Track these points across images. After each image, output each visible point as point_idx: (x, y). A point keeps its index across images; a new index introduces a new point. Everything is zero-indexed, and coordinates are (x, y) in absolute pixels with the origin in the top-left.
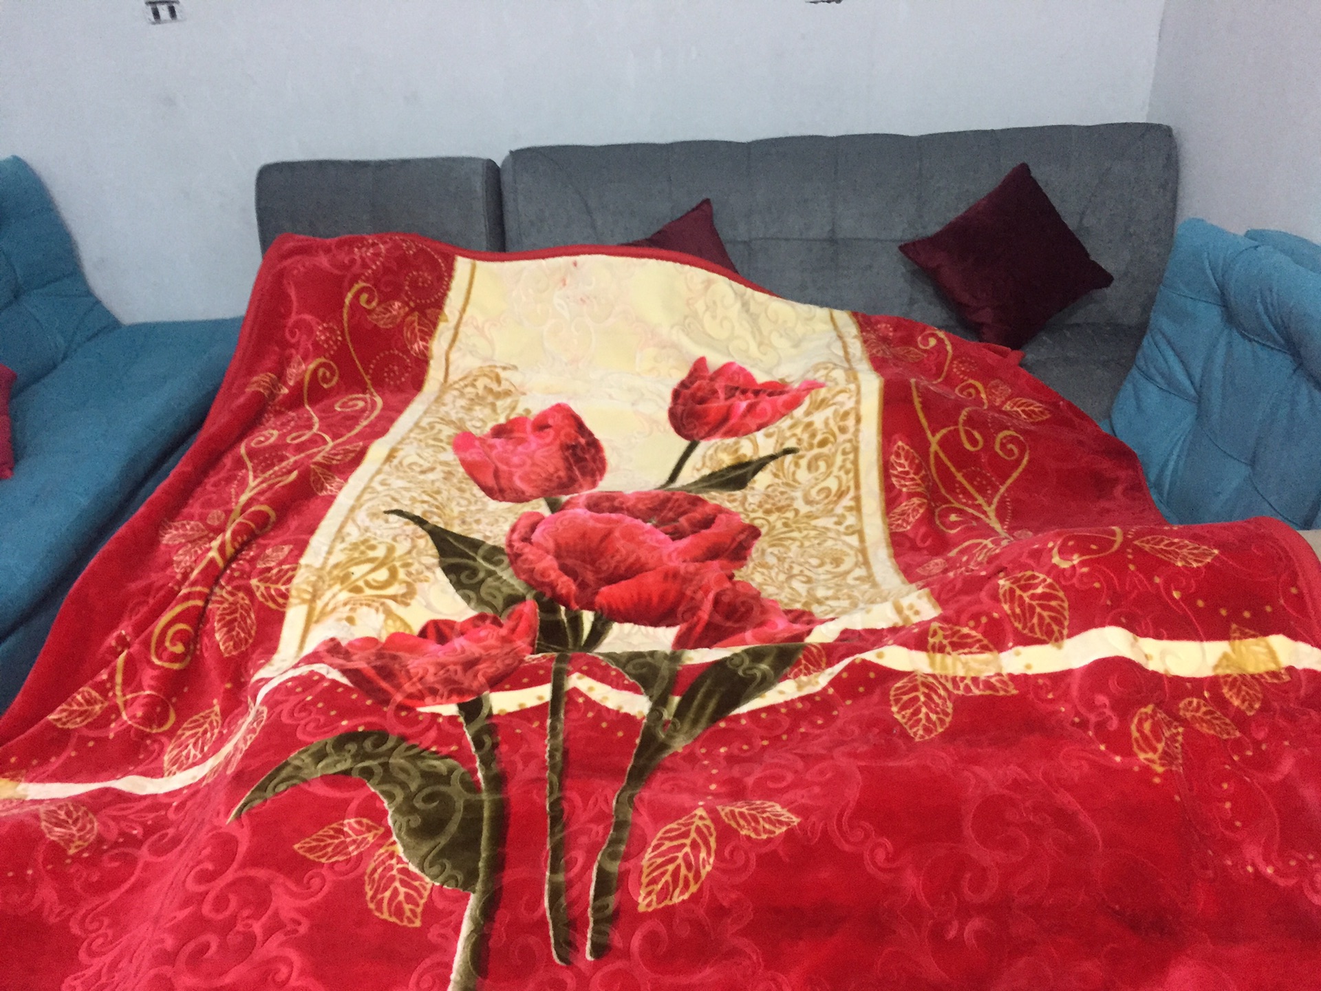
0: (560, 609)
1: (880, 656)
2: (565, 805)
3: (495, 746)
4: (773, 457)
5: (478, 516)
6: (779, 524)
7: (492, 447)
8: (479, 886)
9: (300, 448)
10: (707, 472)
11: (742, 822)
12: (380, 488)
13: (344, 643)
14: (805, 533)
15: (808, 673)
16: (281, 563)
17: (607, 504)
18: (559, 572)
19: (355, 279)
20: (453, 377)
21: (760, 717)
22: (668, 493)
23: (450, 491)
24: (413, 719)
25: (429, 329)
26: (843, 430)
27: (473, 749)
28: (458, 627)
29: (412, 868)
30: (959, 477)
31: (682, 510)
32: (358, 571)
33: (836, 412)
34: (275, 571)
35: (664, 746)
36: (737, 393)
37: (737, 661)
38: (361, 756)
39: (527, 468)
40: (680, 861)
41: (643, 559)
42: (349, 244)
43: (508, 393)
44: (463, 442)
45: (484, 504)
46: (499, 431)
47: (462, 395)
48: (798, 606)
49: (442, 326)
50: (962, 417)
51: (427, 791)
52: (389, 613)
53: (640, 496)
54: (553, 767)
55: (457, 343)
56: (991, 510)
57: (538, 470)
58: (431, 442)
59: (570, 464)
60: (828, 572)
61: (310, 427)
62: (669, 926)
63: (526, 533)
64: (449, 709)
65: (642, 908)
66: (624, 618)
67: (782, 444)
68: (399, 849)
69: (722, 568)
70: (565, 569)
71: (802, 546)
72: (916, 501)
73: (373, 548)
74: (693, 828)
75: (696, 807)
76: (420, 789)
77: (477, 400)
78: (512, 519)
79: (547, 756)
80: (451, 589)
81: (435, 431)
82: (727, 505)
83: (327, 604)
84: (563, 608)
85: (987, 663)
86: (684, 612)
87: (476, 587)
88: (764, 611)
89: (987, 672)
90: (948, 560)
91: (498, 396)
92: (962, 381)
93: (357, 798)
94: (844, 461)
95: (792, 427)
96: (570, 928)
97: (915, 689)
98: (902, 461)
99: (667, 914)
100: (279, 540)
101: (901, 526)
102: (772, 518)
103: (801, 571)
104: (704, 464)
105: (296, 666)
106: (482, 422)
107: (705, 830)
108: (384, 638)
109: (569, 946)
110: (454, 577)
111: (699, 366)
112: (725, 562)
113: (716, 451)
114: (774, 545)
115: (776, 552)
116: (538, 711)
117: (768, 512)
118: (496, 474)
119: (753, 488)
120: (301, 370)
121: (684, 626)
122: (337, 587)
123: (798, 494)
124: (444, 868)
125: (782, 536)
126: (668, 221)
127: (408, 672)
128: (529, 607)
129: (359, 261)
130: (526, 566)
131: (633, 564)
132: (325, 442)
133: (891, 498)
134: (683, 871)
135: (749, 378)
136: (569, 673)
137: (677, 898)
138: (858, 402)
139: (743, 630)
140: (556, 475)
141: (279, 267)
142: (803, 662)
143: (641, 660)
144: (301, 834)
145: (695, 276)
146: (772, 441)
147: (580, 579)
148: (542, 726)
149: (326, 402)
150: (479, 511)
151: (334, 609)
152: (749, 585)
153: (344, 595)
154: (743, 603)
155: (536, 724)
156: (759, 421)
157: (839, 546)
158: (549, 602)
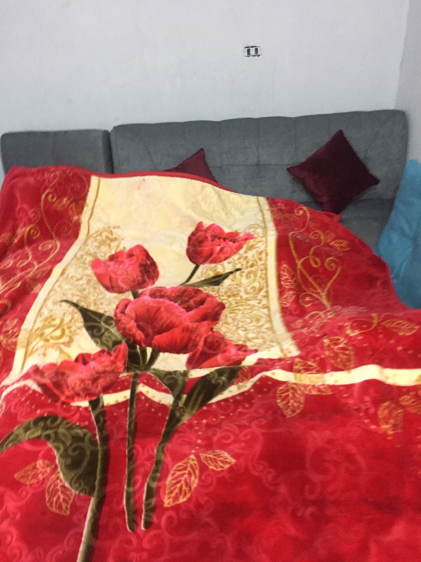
0: (137, 347)
1: (273, 374)
2: (135, 451)
3: (105, 422)
4: (231, 273)
5: (102, 301)
6: (233, 302)
7: (109, 266)
8: (95, 494)
9: (23, 269)
10: (203, 279)
11: (210, 462)
12: (58, 289)
13: (41, 367)
14: (245, 307)
15: (242, 382)
16: (14, 328)
17: (158, 294)
18: (137, 329)
19: (46, 188)
20: (91, 232)
21: (220, 404)
22: (185, 288)
23: (89, 289)
24: (69, 409)
25: (80, 210)
26: (260, 259)
27: (95, 423)
28: (92, 357)
29: (67, 485)
30: (310, 279)
31: (191, 296)
32: (47, 331)
33: (257, 251)
34: (10, 332)
35: (179, 420)
36: (216, 239)
37: (212, 376)
38: (45, 428)
39: (124, 276)
40: (183, 482)
41: (174, 321)
42: (42, 171)
43: (116, 239)
44: (96, 264)
45: (105, 295)
46: (112, 258)
47: (96, 240)
48: (240, 343)
49: (86, 209)
50: (311, 252)
51: (74, 445)
52: (61, 351)
53: (173, 289)
54: (130, 432)
55: (93, 217)
56: (324, 295)
57: (129, 277)
58: (81, 265)
59: (143, 273)
60: (254, 326)
61: (28, 258)
62: (177, 514)
63: (123, 309)
64: (85, 404)
65: (166, 505)
66: (165, 350)
67: (235, 267)
68: (61, 475)
69: (208, 325)
70: (139, 327)
71: (243, 313)
72: (291, 292)
73: (54, 319)
74: (189, 465)
75: (191, 454)
76: (71, 445)
77: (103, 243)
78: (117, 302)
79: (127, 426)
80: (89, 338)
81: (83, 259)
82: (212, 293)
83: (34, 347)
84: (138, 347)
85: (319, 378)
86: (192, 346)
87: (101, 337)
88: (226, 345)
89: (319, 383)
90: (305, 321)
91: (112, 240)
92: (314, 230)
93: (43, 450)
94: (261, 274)
95: (239, 259)
96: (135, 513)
97: (287, 391)
98: (285, 274)
99: (177, 508)
100: (12, 316)
101: (285, 304)
102: (231, 299)
103: (243, 325)
104: (202, 276)
105: (18, 381)
106: (105, 253)
107: (194, 466)
108: (59, 363)
109: (134, 523)
110: (90, 331)
111: (200, 225)
112: (209, 322)
113: (207, 270)
114: (231, 313)
115: (232, 316)
116: (124, 404)
117: (229, 296)
118: (110, 279)
119: (222, 286)
120: (23, 231)
121: (191, 353)
122: (38, 339)
123: (242, 289)
124: (80, 484)
125: (235, 308)
126: (185, 159)
127: (67, 385)
128: (123, 346)
129: (47, 181)
130: (122, 326)
131: (169, 324)
132: (34, 266)
133: (282, 291)
134: (184, 487)
135: (221, 230)
136: (138, 384)
137: (182, 500)
138: (266, 247)
139: (216, 354)
140: (137, 279)
141: (11, 183)
142: (241, 376)
143: (170, 376)
144: (17, 470)
145: (197, 184)
146: (231, 265)
147: (146, 332)
148: (126, 411)
149: (34, 245)
150: (102, 298)
151: (37, 350)
152: (220, 333)
153: (41, 343)
154: (217, 341)
155: (123, 410)
156: (225, 256)
157: (259, 313)
158: (132, 344)
